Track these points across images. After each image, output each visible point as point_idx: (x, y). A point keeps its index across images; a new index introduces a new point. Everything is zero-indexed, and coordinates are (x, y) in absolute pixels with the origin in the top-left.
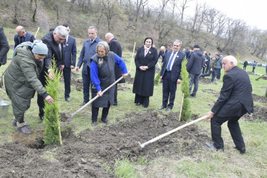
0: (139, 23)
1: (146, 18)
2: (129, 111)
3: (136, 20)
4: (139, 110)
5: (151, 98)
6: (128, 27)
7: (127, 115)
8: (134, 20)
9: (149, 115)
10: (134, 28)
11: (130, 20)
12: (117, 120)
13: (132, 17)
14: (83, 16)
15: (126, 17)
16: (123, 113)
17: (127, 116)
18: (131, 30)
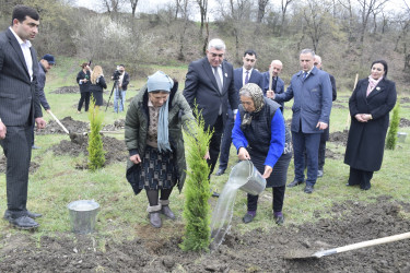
0: (367, 44)
1: (380, 34)
2: (340, 198)
3: (362, 40)
4: (361, 198)
5: (376, 175)
6: (347, 52)
7: (336, 205)
8: (358, 40)
9: (380, 211)
10: (358, 52)
11: (352, 39)
12: (317, 214)
13: (354, 35)
14: (274, 41)
15: (343, 36)
16: (329, 201)
17: (336, 207)
18: (352, 57)
